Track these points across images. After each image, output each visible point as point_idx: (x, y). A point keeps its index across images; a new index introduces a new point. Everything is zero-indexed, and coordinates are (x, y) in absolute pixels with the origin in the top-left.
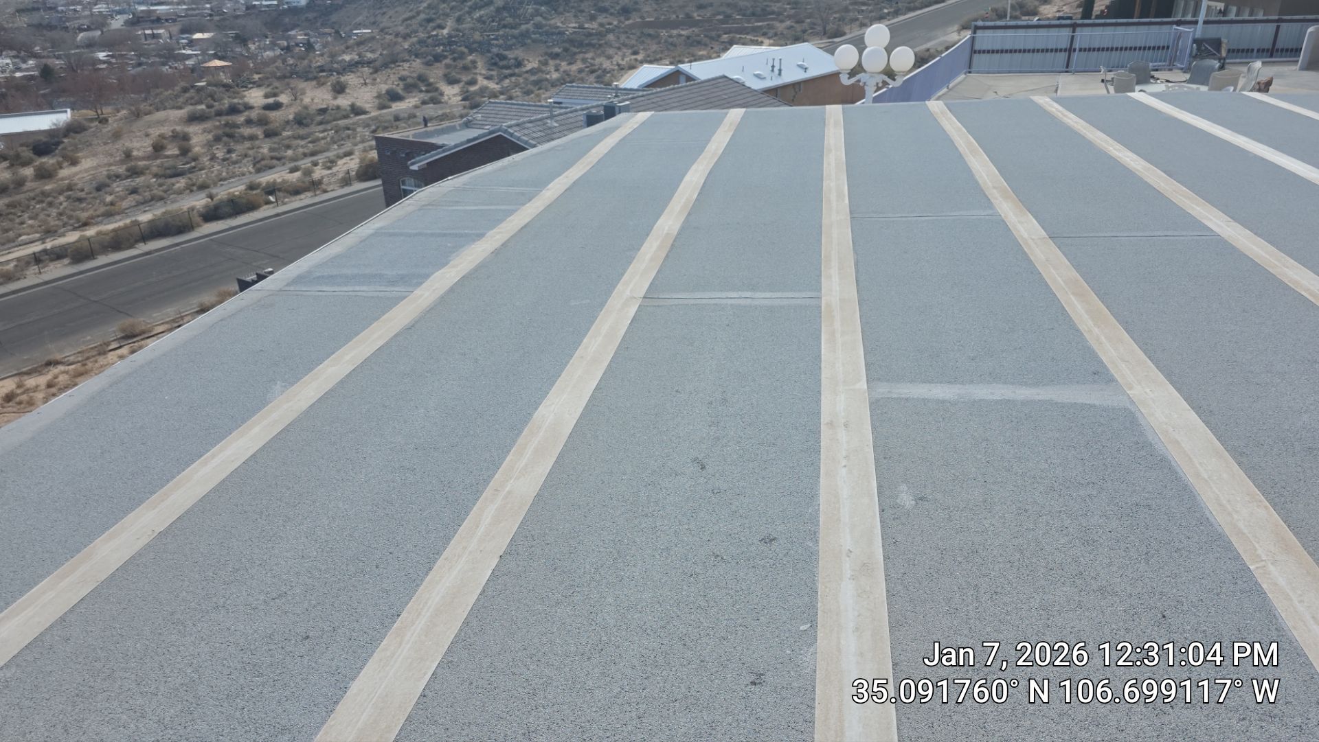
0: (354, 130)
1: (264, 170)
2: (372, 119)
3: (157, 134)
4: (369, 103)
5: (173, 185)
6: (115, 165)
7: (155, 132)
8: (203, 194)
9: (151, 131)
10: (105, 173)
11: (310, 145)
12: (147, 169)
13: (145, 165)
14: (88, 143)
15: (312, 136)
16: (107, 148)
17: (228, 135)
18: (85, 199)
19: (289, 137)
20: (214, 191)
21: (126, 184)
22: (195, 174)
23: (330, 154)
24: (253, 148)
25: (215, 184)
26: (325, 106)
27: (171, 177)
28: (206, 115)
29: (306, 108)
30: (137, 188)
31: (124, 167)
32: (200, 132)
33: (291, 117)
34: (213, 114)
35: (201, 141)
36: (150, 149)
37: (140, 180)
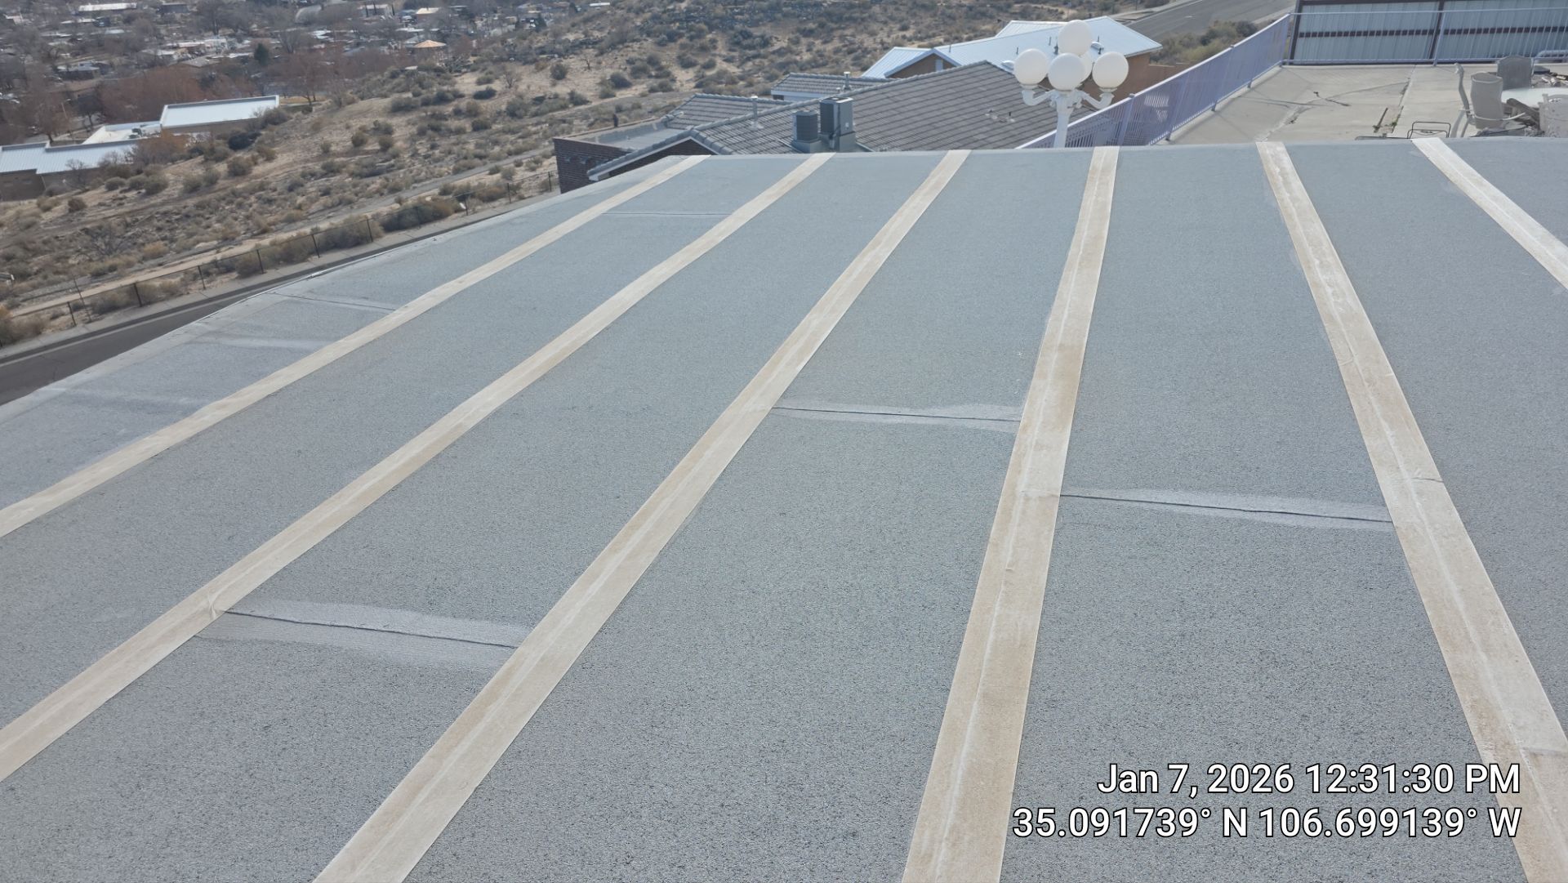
0: (571, 123)
1: (463, 171)
2: (592, 110)
3: (358, 126)
4: (591, 91)
5: (368, 186)
6: (312, 162)
7: (356, 124)
8: (392, 199)
9: (352, 122)
10: (300, 170)
11: (520, 140)
12: (344, 166)
13: (343, 162)
14: (285, 136)
15: (523, 130)
16: (305, 141)
17: (433, 128)
18: (275, 200)
19: (498, 131)
20: (404, 195)
21: (321, 184)
22: (392, 173)
23: (536, 153)
24: (458, 144)
25: (408, 187)
26: (541, 95)
27: (368, 176)
28: (413, 105)
29: (521, 96)
30: (330, 189)
31: (321, 163)
32: (404, 124)
33: (504, 107)
34: (420, 103)
35: (403, 135)
36: (350, 143)
37: (335, 179)
